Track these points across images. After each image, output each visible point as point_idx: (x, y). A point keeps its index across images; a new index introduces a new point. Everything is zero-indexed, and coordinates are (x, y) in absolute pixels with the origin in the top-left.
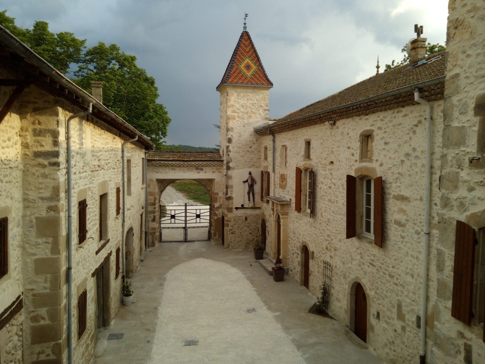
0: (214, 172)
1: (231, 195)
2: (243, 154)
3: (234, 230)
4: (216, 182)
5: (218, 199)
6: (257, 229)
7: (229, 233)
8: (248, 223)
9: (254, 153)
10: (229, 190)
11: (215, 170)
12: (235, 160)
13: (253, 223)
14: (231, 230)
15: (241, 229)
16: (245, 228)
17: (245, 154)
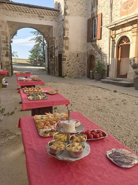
0: (52, 20)
1: (67, 36)
2: (75, 4)
3: (69, 63)
4: (53, 28)
5: (55, 41)
6: (84, 63)
7: (66, 65)
8: (79, 59)
9: (83, 5)
10: (66, 32)
11: (52, 19)
12: (70, 8)
13: (82, 59)
14: (68, 63)
15: (74, 63)
16: (76, 63)
17: (77, 4)
